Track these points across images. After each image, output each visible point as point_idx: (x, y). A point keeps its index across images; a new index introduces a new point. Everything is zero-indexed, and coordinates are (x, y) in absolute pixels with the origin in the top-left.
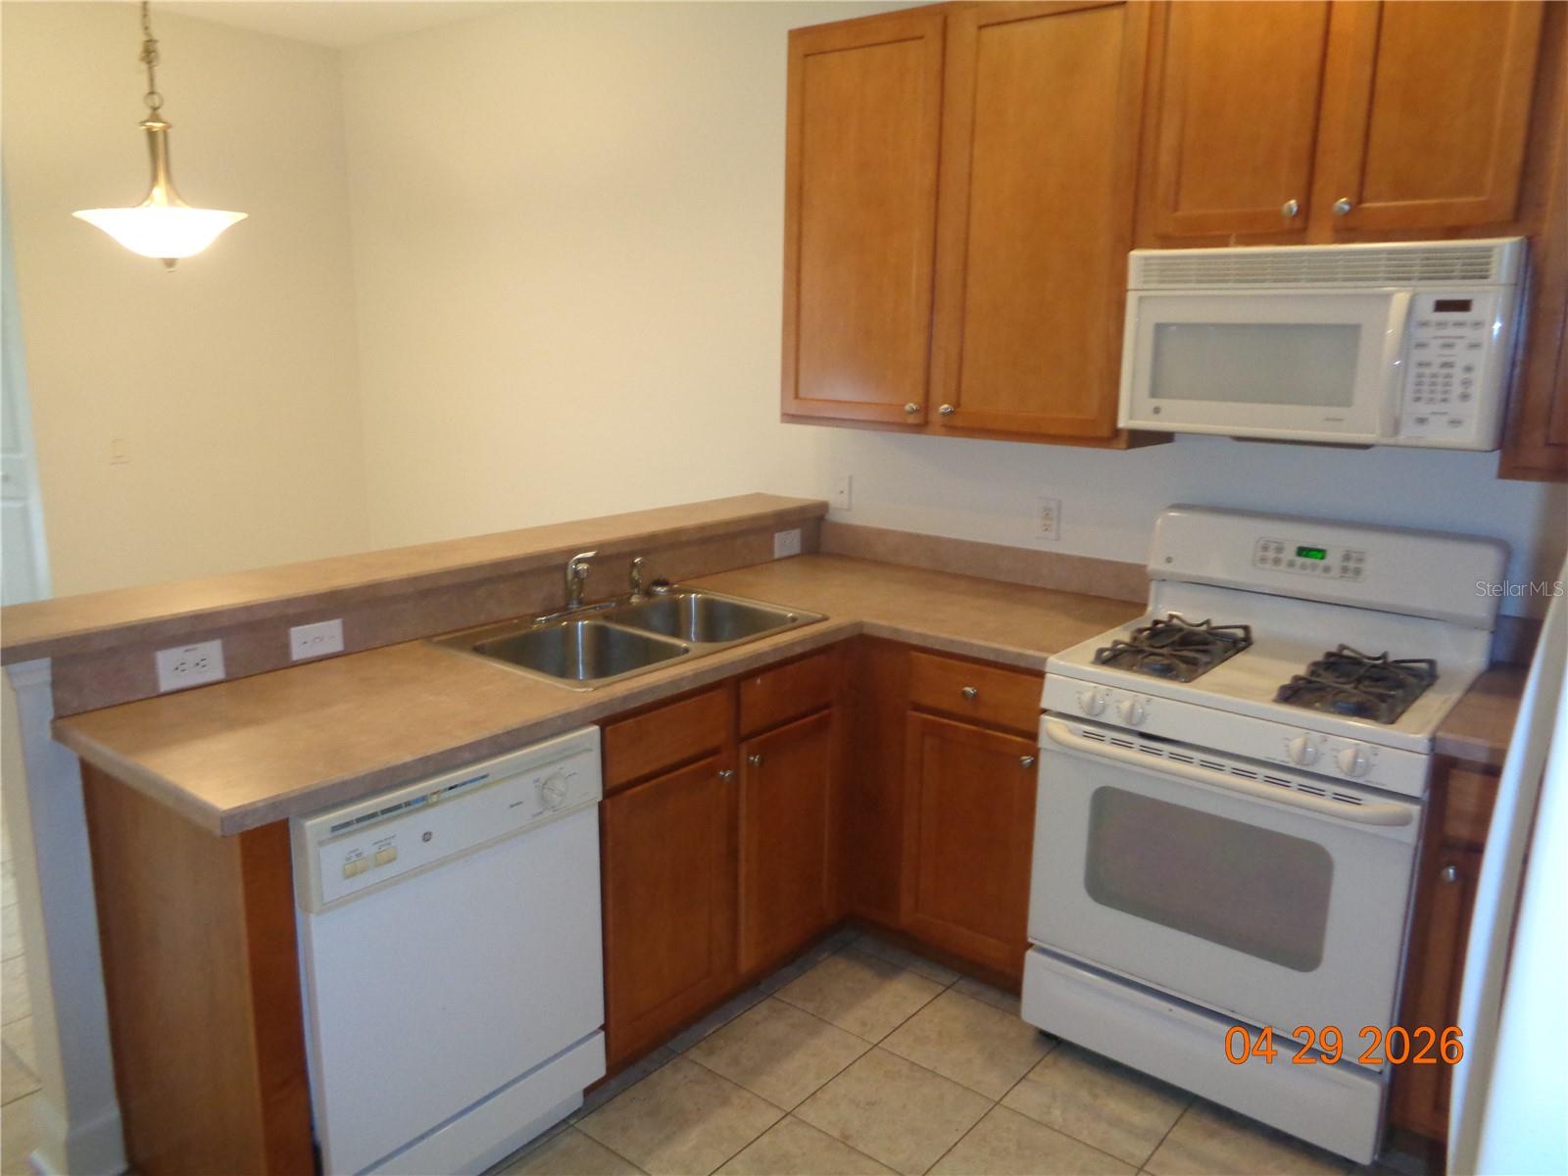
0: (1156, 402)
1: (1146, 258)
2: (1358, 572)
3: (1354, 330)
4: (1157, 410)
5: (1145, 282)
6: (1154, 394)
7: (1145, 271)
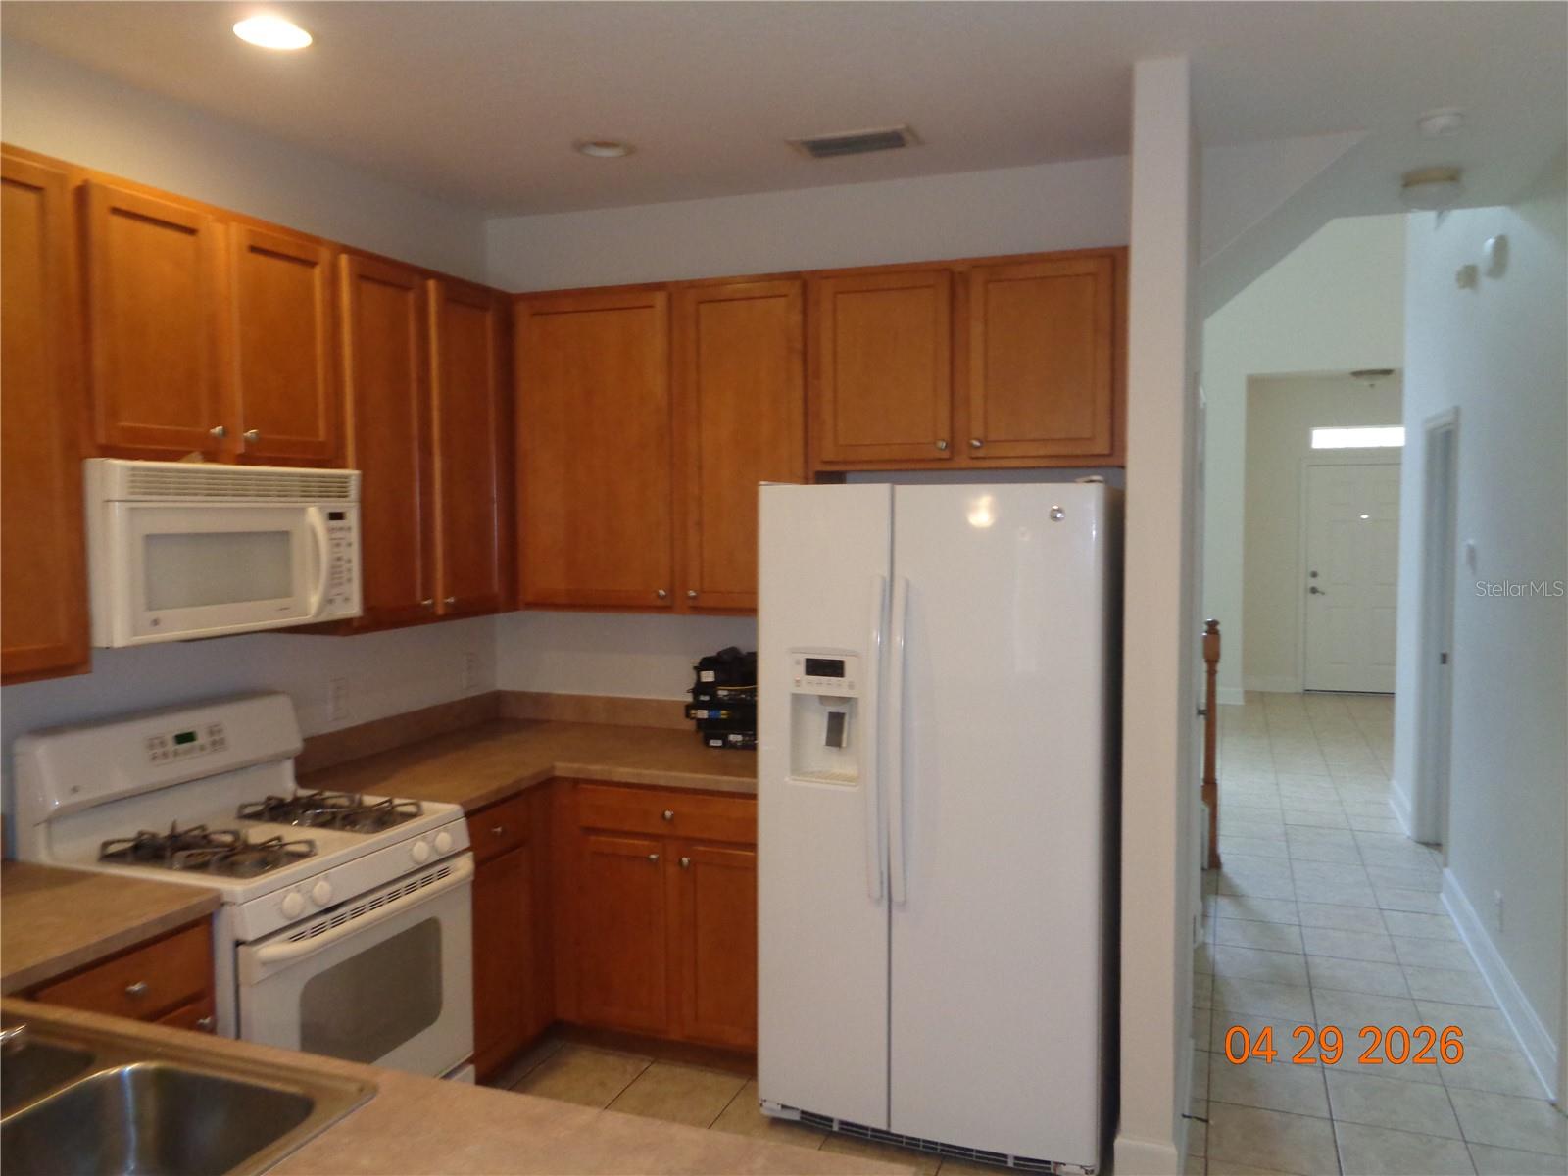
0: (154, 615)
1: (134, 469)
2: (222, 742)
3: (284, 536)
4: (156, 622)
5: (133, 493)
6: (150, 608)
7: (133, 482)
